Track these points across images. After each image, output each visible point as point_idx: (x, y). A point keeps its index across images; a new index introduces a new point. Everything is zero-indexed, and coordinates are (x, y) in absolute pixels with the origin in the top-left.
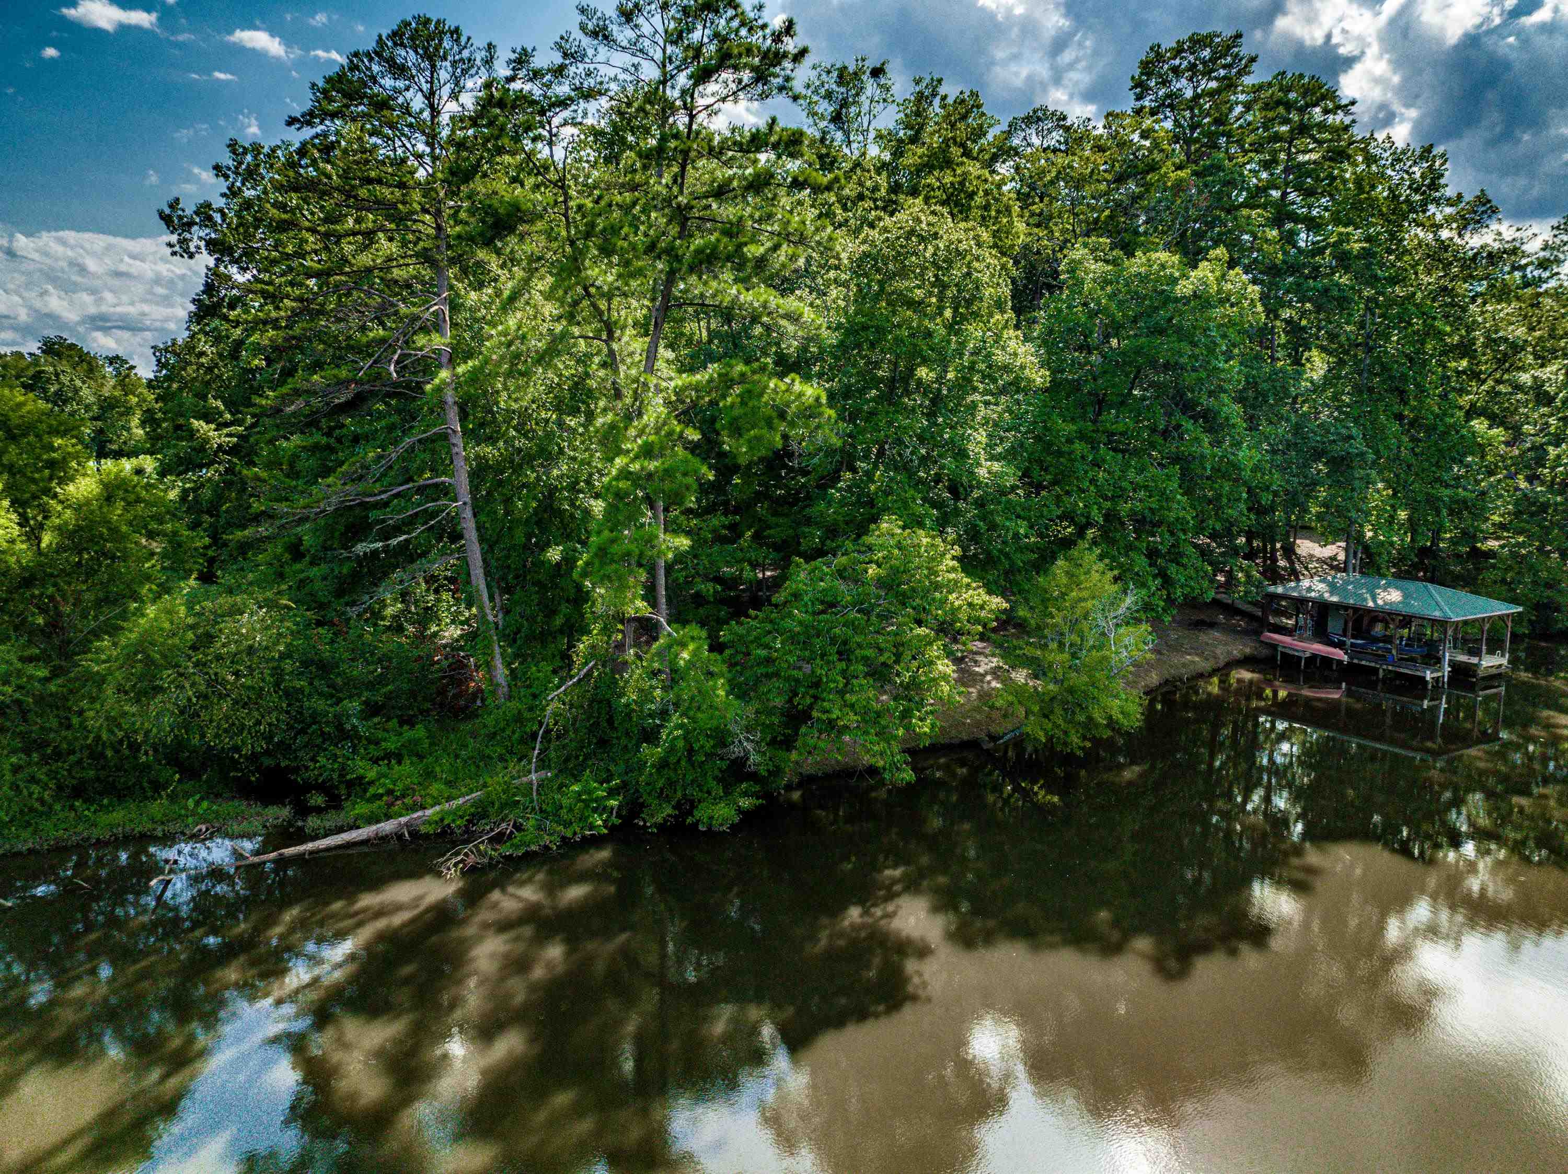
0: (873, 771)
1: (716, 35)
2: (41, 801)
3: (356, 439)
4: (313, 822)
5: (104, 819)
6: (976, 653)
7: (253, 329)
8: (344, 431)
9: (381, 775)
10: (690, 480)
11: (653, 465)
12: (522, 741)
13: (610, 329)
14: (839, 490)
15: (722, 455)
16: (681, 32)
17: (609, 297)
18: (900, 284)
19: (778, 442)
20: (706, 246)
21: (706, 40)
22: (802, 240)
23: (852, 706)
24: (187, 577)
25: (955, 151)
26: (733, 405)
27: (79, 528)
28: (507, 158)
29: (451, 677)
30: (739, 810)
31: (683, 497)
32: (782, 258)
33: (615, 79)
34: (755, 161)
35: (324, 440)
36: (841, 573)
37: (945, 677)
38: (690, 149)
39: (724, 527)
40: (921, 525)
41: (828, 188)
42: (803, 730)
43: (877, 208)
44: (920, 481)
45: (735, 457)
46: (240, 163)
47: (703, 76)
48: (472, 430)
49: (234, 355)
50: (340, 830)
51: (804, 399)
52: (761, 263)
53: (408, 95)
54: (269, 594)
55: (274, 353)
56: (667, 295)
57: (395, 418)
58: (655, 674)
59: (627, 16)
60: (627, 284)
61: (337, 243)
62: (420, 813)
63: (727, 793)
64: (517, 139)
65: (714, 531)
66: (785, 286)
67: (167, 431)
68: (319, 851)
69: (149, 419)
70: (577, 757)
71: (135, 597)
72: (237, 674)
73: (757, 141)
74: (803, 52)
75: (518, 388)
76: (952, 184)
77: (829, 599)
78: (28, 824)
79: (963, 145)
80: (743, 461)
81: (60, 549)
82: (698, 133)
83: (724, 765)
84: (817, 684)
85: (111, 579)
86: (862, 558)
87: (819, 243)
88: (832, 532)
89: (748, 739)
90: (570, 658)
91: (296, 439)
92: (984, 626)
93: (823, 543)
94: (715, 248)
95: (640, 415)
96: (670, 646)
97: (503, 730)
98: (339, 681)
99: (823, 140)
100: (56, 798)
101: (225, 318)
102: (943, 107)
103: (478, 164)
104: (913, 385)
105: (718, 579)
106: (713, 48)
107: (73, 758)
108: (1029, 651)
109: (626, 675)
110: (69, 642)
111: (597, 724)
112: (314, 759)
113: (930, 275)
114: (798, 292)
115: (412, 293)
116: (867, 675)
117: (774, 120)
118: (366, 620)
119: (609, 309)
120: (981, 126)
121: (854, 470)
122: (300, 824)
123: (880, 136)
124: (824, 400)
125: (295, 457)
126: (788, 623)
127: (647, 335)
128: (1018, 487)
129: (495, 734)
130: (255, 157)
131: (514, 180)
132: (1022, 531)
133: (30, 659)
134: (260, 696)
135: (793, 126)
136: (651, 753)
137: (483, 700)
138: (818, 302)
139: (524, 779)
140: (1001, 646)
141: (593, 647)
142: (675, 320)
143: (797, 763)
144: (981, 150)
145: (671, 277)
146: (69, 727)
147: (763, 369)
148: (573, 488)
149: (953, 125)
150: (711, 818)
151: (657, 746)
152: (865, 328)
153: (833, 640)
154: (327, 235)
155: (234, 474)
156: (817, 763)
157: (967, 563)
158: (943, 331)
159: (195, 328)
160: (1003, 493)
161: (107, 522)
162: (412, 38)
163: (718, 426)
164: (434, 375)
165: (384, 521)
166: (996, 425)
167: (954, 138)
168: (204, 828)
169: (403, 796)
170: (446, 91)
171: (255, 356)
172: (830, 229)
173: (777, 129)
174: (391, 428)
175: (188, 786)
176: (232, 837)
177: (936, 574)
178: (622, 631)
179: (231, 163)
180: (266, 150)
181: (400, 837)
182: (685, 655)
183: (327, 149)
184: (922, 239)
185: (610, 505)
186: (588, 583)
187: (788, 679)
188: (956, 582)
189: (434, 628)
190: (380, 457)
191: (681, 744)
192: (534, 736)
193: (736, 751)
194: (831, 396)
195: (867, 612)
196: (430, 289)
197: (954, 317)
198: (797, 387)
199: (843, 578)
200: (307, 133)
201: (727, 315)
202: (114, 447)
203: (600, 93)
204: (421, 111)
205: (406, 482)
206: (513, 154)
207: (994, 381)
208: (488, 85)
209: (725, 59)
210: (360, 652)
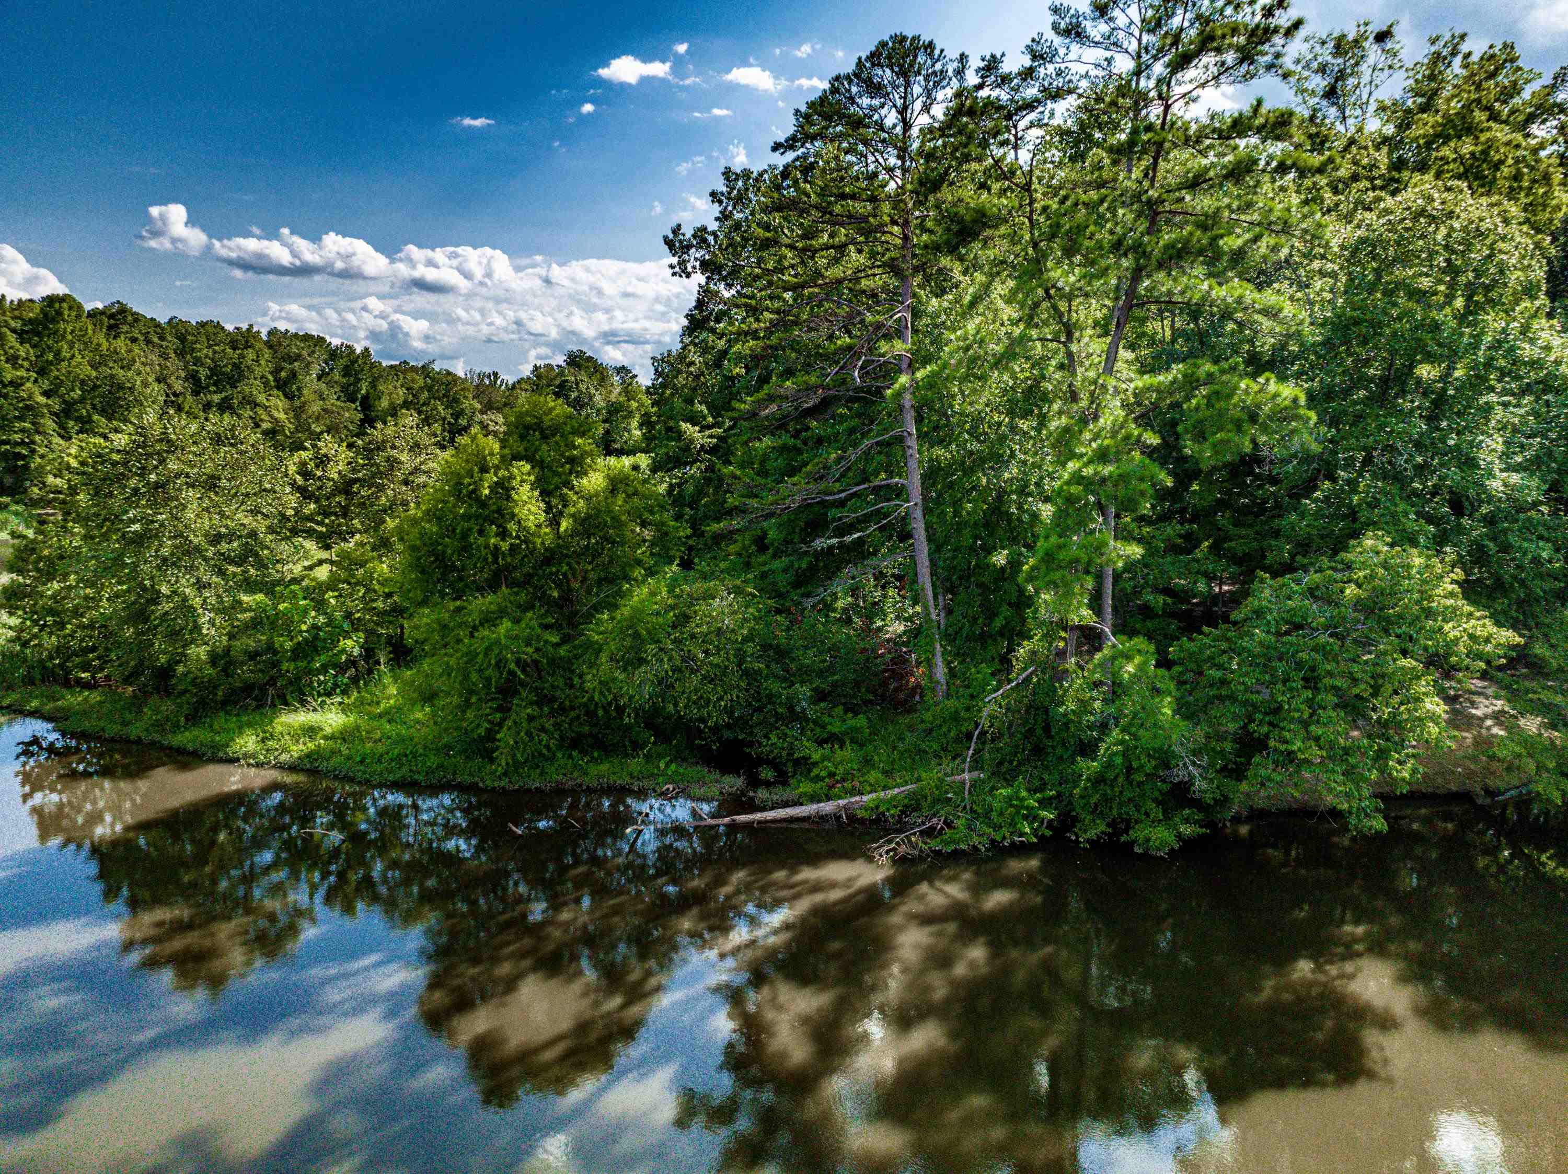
0: (1335, 813)
1: (1199, 17)
2: (547, 747)
3: (820, 441)
4: (762, 794)
5: (594, 770)
6: (1474, 693)
7: (737, 341)
8: (809, 433)
9: (824, 758)
10: (1146, 486)
11: (1107, 470)
12: (957, 740)
13: (1069, 331)
14: (1316, 501)
15: (1185, 459)
16: (1160, 19)
17: (1070, 298)
18: (1399, 273)
19: (1247, 447)
20: (1177, 241)
21: (1186, 24)
22: (1286, 228)
23: (1317, 739)
24: (671, 563)
25: (1479, 116)
26: (1197, 409)
27: (588, 517)
28: (974, 166)
29: (893, 671)
30: (1179, 836)
31: (1137, 503)
32: (1263, 250)
33: (1087, 75)
34: (1236, 148)
35: (792, 441)
36: (1312, 592)
37: (1434, 718)
38: (1164, 140)
39: (1181, 536)
40: (1414, 543)
41: (1320, 170)
42: (1257, 759)
43: (1374, 189)
44: (1415, 493)
45: (1197, 463)
46: (732, 189)
47: (1183, 62)
48: (927, 433)
49: (718, 364)
50: (786, 804)
51: (1279, 400)
52: (1238, 256)
53: (883, 112)
54: (738, 582)
55: (754, 361)
56: (1131, 293)
57: (855, 422)
58: (1097, 685)
59: (1102, 11)
60: (1089, 284)
61: (812, 258)
62: (858, 798)
63: (1167, 817)
64: (984, 145)
65: (1168, 540)
66: (1262, 280)
67: (659, 432)
68: (767, 822)
69: (646, 422)
70: (1011, 762)
71: (627, 578)
72: (706, 652)
73: (1239, 126)
74: (1297, 24)
75: (974, 391)
76: (1472, 154)
77: (1298, 620)
78: (538, 766)
79: (1489, 108)
80: (1204, 466)
81: (574, 533)
82: (1173, 124)
83: (1165, 787)
84: (1277, 710)
85: (611, 562)
86: (1338, 576)
87: (1305, 231)
88: (1304, 546)
89: (1194, 764)
90: (1009, 662)
91: (767, 441)
92: (1488, 663)
93: (1293, 557)
94: (1187, 241)
95: (1096, 418)
96: (1114, 658)
97: (940, 726)
98: (793, 666)
99: (1312, 118)
100: (560, 747)
101: (713, 331)
102: (1466, 66)
103: (946, 173)
104: (1411, 384)
105: (1168, 591)
106: (1193, 32)
107: (573, 714)
108: (1546, 696)
109: (1066, 685)
110: (576, 613)
111: (1031, 731)
112: (767, 737)
113: (1441, 261)
114: (1275, 285)
115: (878, 303)
116: (1336, 706)
117: (1259, 103)
118: (819, 611)
119: (1070, 311)
120: (1515, 83)
121: (1334, 480)
122: (751, 794)
123: (1382, 108)
124: (1303, 400)
125: (764, 459)
126: (1245, 643)
127: (1106, 334)
128: (1541, 503)
129: (931, 730)
130: (745, 184)
131: (983, 186)
132: (1545, 555)
133: (546, 627)
134: (724, 674)
135: (1282, 106)
136: (1089, 767)
137: (922, 696)
138: (1299, 295)
139: (958, 778)
140: (1508, 687)
141: (1034, 653)
142: (1136, 319)
143: (1248, 795)
144: (1513, 112)
145: (1137, 274)
146: (572, 686)
147: (1233, 369)
148: (1023, 491)
149: (1478, 87)
150: (1148, 840)
151: (1093, 760)
152: (1357, 322)
153: (1299, 665)
154: (804, 250)
155: (713, 471)
156: (1268, 797)
157: (1470, 589)
158: (1453, 324)
159: (687, 340)
160: (1521, 510)
161: (609, 511)
162: (889, 57)
163: (1180, 429)
164: (894, 380)
165: (840, 519)
166: (1515, 430)
167: (1478, 101)
168: (671, 787)
169: (844, 780)
170: (918, 105)
171: (736, 365)
172: (1318, 215)
173: (1263, 110)
174: (852, 431)
175: (661, 748)
176: (693, 799)
177: (1430, 599)
178: (1064, 639)
179: (724, 189)
180: (755, 175)
181: (838, 818)
182: (1130, 668)
183: (807, 169)
184: (1433, 219)
185: (1059, 510)
186: (1030, 588)
187: (1245, 703)
188: (1455, 609)
189: (879, 623)
190: (839, 459)
191: (1119, 760)
192: (969, 736)
193: (1180, 775)
194: (1311, 397)
195: (1341, 638)
196: (894, 297)
197: (1467, 307)
198: (1273, 387)
199: (1316, 598)
200: (790, 156)
201: (1194, 312)
202: (617, 446)
203: (1070, 92)
204: (895, 126)
205: (863, 482)
206: (979, 160)
207: (1518, 378)
208: (958, 95)
209: (1207, 42)
210: (812, 640)
